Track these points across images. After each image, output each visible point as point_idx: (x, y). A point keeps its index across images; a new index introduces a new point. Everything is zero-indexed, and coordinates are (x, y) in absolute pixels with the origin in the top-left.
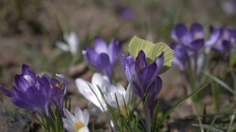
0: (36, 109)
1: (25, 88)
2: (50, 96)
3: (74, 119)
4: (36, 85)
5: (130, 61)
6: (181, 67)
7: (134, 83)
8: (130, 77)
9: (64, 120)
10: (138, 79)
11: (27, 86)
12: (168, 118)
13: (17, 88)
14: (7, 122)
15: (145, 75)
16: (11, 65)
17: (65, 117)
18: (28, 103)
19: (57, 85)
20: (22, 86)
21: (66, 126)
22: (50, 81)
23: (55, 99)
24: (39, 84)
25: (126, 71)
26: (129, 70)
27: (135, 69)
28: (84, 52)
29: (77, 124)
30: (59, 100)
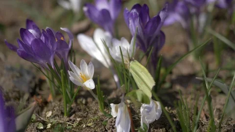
0: (42, 61)
1: (30, 41)
2: (55, 49)
3: (79, 72)
4: (41, 38)
5: (134, 14)
6: (184, 24)
7: (138, 37)
8: (134, 30)
9: (69, 72)
10: (142, 33)
11: (32, 39)
12: (171, 73)
13: (22, 41)
14: (13, 77)
15: (149, 29)
16: (13, 24)
17: (71, 70)
18: (33, 55)
19: (62, 39)
20: (27, 39)
21: (71, 78)
22: (55, 35)
23: (60, 52)
24: (44, 38)
25: (130, 25)
26: (133, 24)
27: (140, 23)
28: (85, 9)
29: (82, 76)
30: (64, 54)
